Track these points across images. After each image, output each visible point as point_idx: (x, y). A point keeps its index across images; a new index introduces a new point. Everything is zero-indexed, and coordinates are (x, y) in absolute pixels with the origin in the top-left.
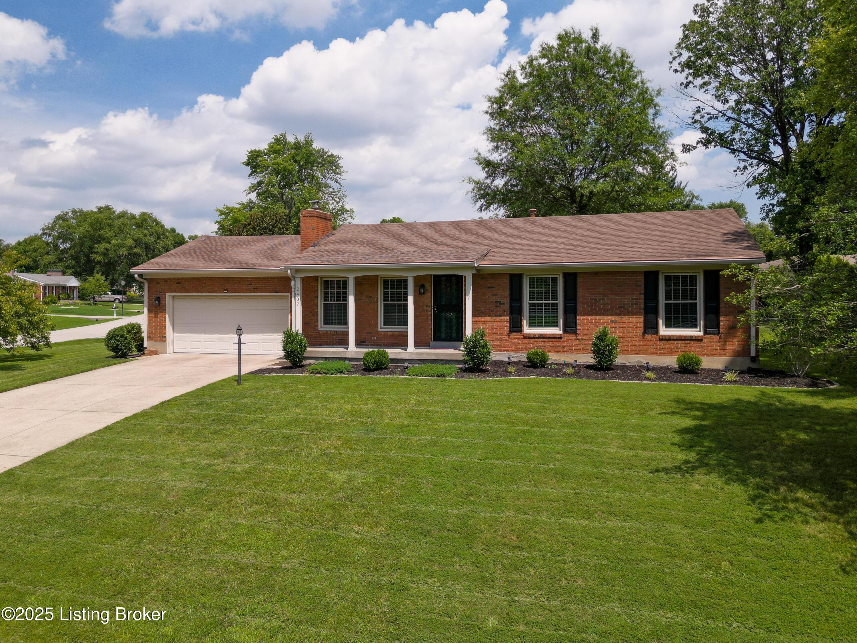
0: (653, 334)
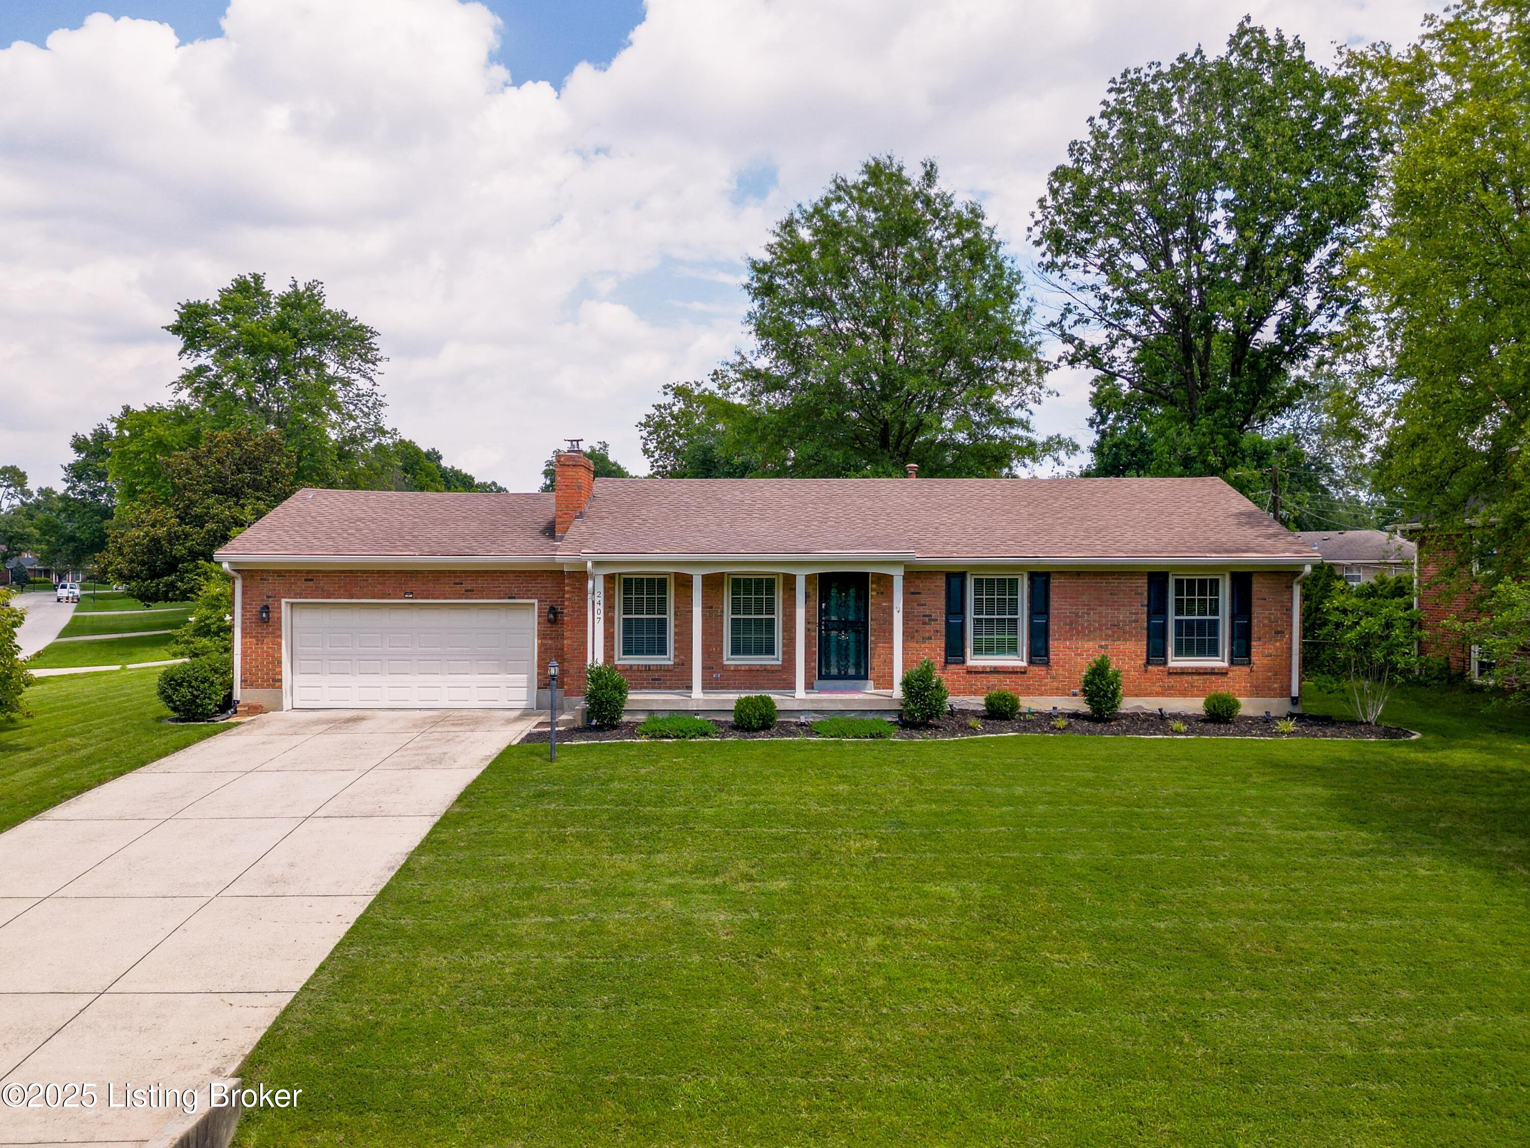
0: (1160, 665)
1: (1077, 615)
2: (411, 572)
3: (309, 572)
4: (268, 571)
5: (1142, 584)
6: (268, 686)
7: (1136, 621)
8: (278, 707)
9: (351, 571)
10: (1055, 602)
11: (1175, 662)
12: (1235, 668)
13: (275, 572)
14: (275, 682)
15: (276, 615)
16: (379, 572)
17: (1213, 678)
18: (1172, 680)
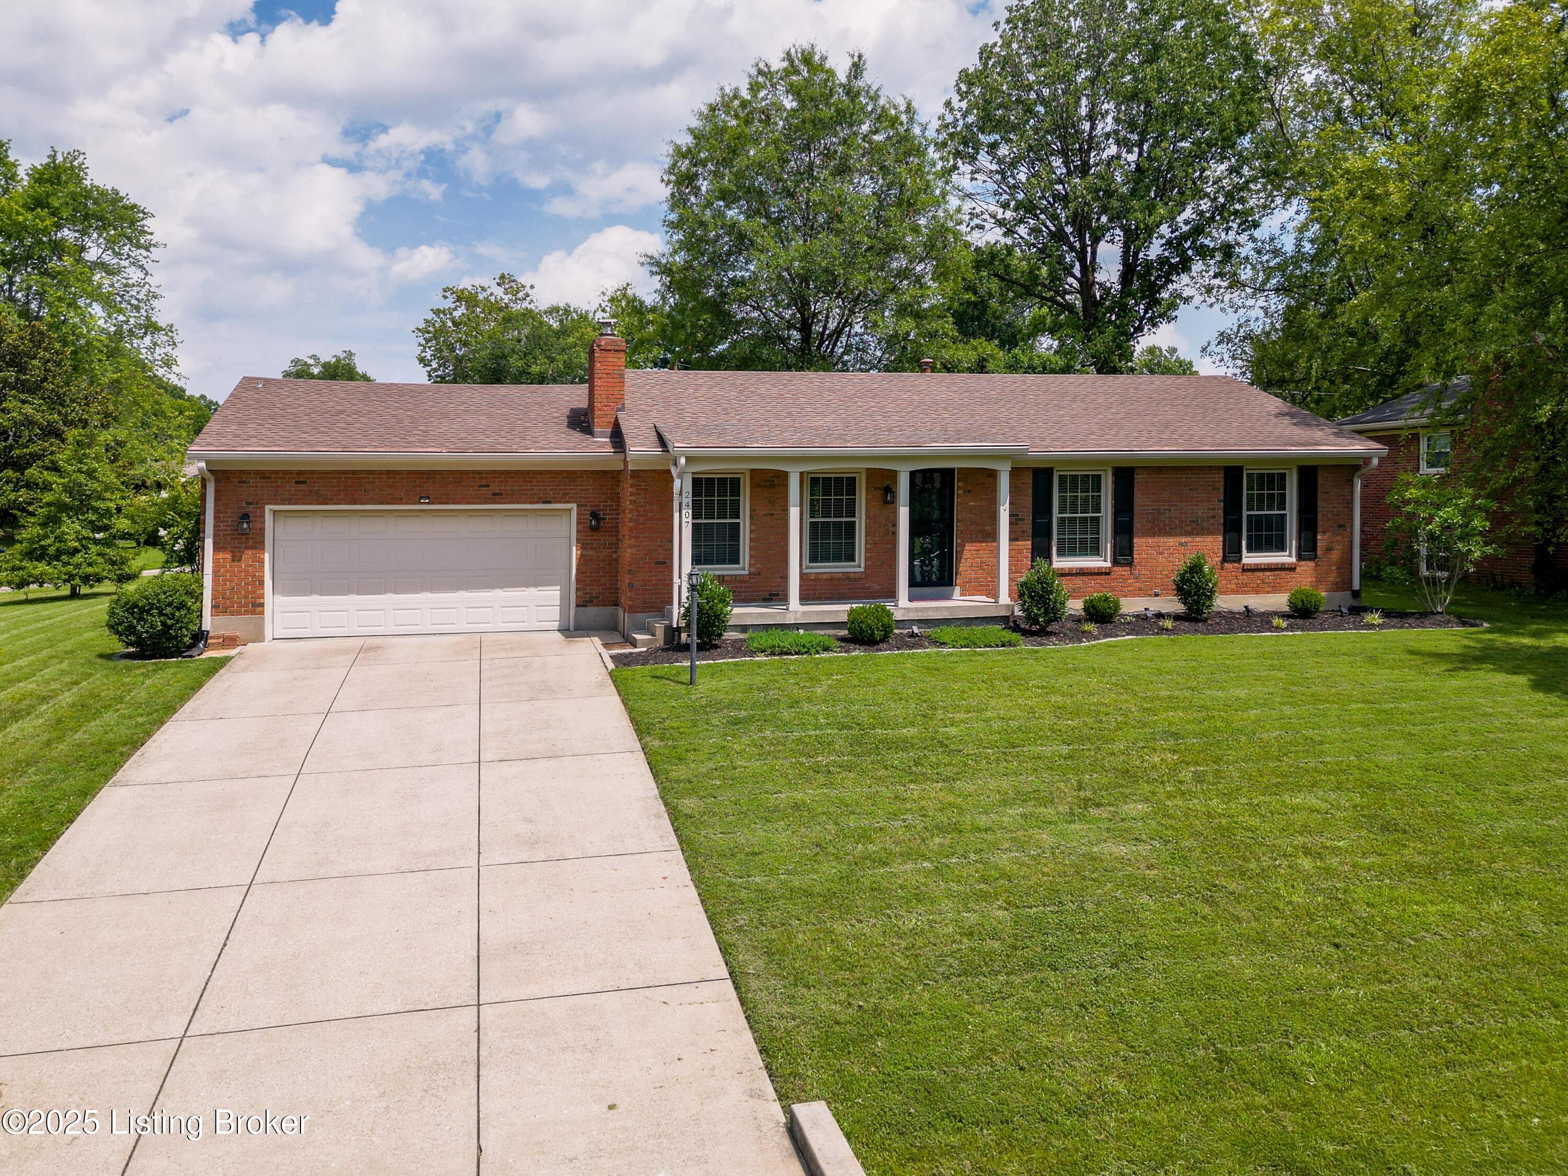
0: (1235, 562)
1: (1159, 511)
2: (428, 473)
3: (300, 473)
4: (248, 472)
5: (1219, 479)
6: (246, 612)
7: (1214, 517)
8: (259, 637)
9: (354, 472)
10: (1140, 500)
11: (1249, 559)
12: (1303, 563)
13: (257, 473)
14: (257, 607)
15: (258, 526)
16: (388, 472)
17: (1283, 573)
18: (1246, 577)
